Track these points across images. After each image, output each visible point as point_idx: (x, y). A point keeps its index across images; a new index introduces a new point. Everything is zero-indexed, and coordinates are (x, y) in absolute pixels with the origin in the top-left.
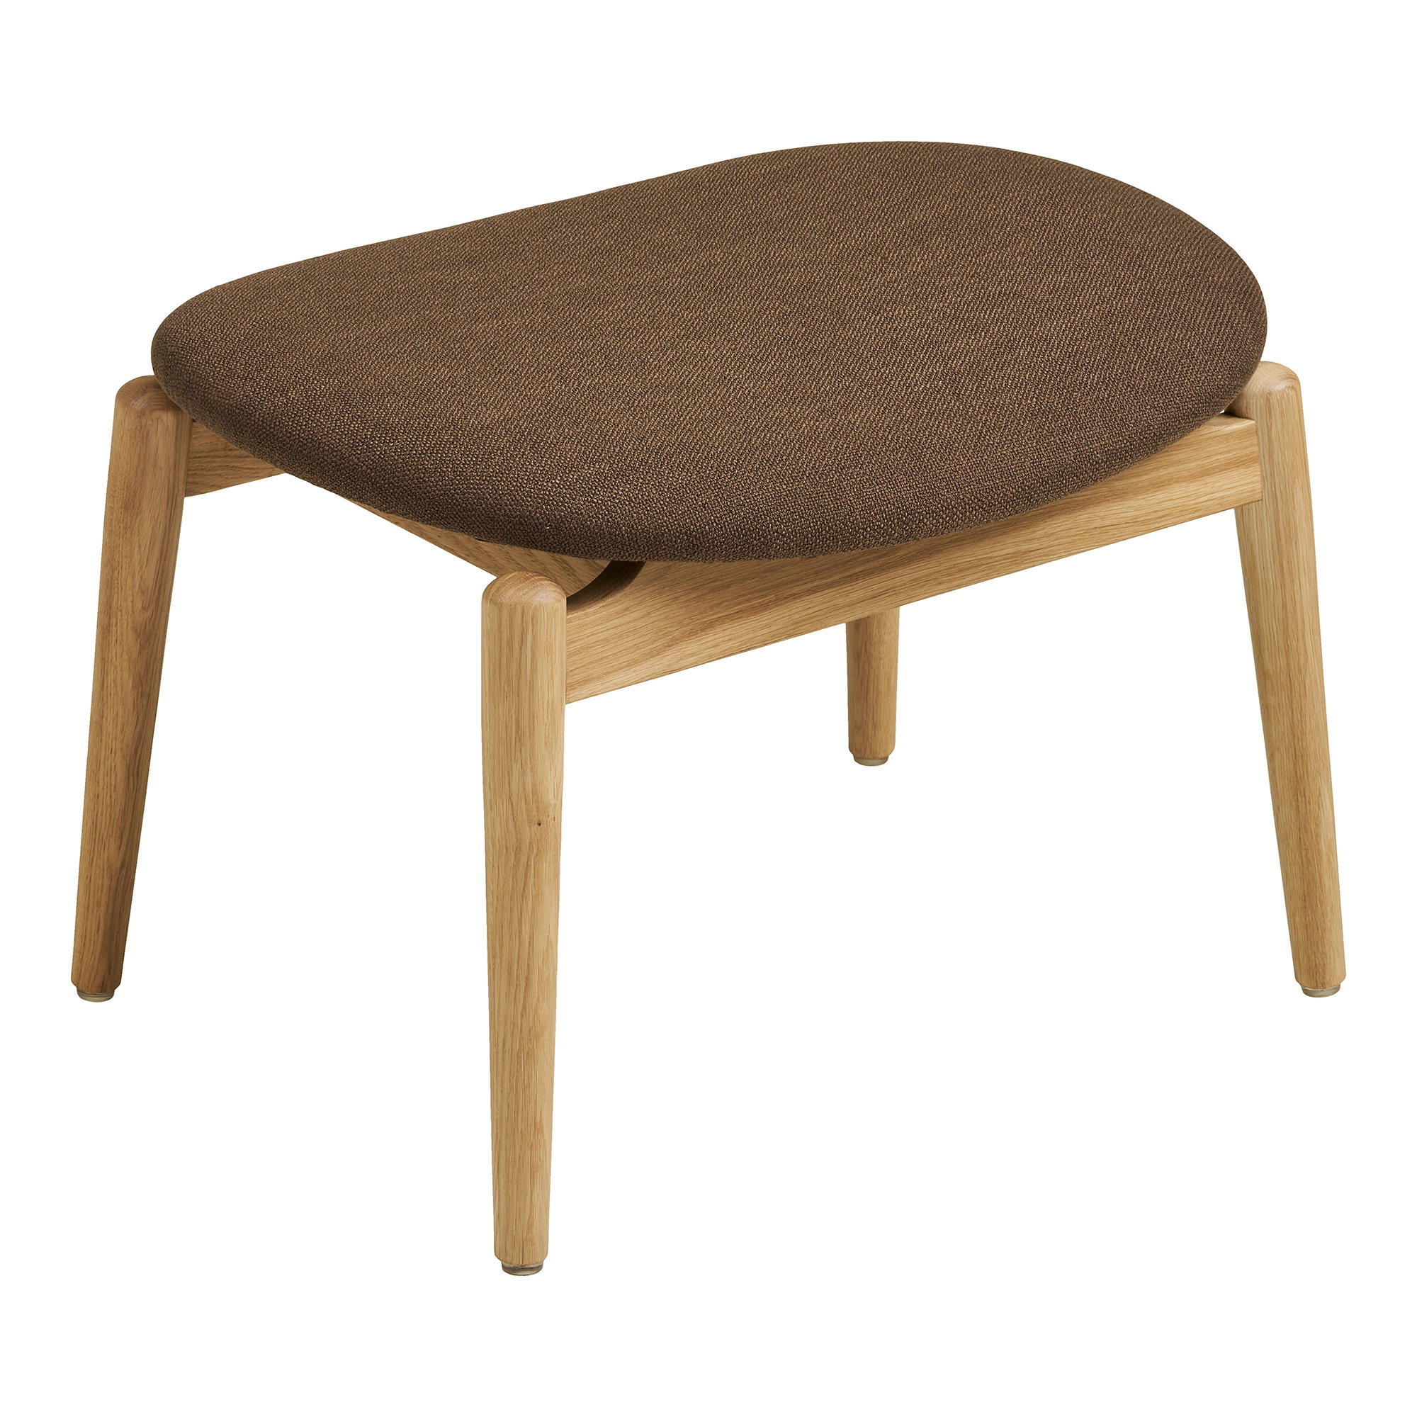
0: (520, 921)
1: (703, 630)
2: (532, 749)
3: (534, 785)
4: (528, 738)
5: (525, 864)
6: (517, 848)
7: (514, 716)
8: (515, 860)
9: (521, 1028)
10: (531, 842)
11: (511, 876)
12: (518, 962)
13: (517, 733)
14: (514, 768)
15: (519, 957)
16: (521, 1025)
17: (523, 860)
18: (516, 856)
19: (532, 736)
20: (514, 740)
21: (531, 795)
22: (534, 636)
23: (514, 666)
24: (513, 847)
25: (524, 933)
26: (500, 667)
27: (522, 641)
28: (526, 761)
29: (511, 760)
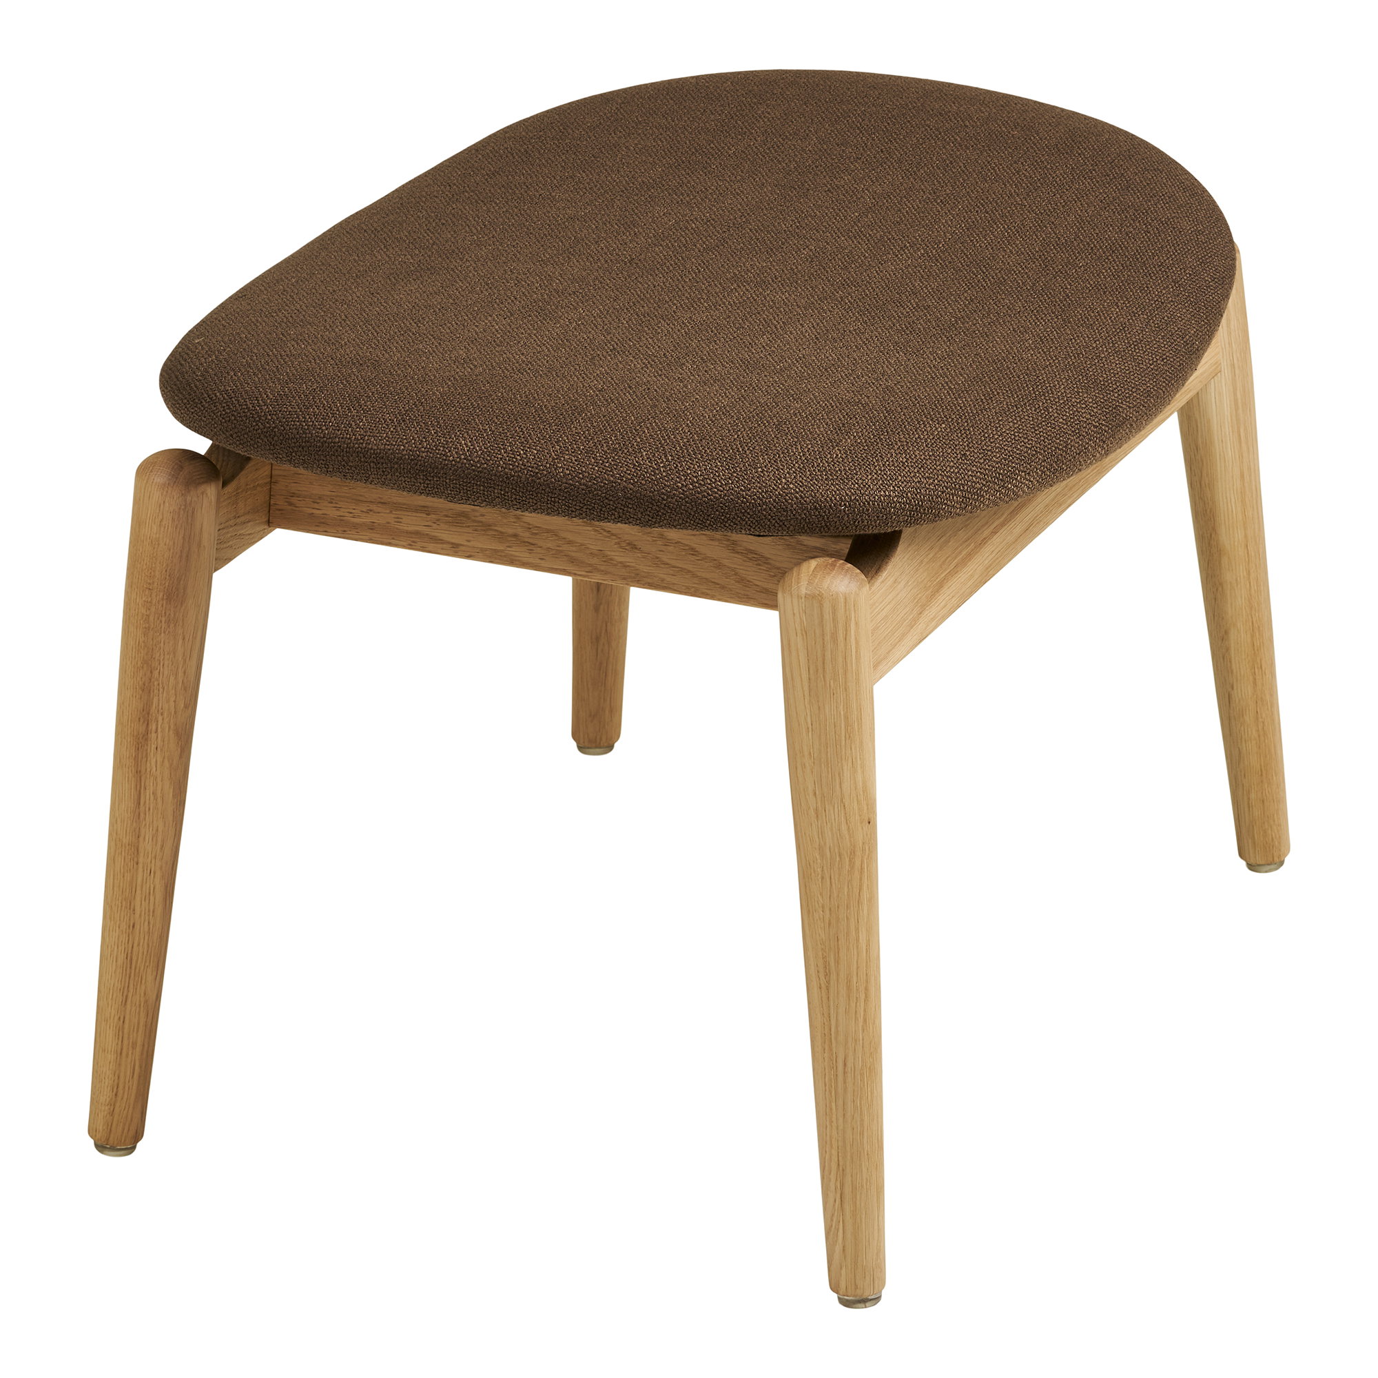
0: (857, 930)
1: (938, 591)
2: (861, 742)
3: (864, 783)
4: (857, 733)
5: (860, 868)
6: (851, 853)
7: (842, 713)
8: (850, 865)
9: (863, 1043)
10: (863, 843)
11: (846, 884)
12: (857, 974)
13: (846, 730)
14: (845, 768)
15: (858, 968)
16: (863, 1040)
17: (858, 863)
18: (850, 861)
19: (860, 730)
20: (843, 738)
21: (861, 793)
22: (856, 624)
23: (840, 659)
24: (847, 854)
25: (861, 941)
26: (824, 663)
27: (846, 630)
28: (856, 758)
29: (842, 760)
